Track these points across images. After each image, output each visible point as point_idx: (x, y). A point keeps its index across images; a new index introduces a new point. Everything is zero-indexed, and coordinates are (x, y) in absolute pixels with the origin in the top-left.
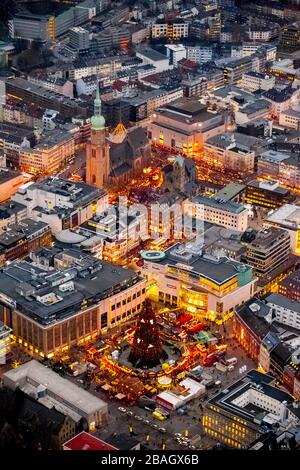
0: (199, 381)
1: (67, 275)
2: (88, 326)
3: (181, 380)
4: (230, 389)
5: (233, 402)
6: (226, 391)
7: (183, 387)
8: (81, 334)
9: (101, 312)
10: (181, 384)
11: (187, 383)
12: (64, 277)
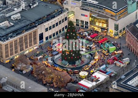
0: (105, 73)
1: (15, 9)
2: (31, 41)
3: (93, 73)
4: (126, 76)
5: (128, 83)
6: (123, 77)
7: (95, 76)
8: (26, 47)
9: (39, 32)
10: (94, 75)
11: (97, 75)
12: (14, 10)
